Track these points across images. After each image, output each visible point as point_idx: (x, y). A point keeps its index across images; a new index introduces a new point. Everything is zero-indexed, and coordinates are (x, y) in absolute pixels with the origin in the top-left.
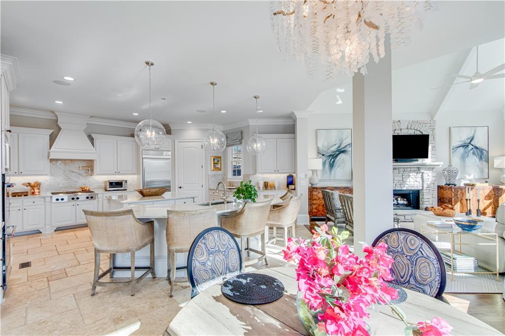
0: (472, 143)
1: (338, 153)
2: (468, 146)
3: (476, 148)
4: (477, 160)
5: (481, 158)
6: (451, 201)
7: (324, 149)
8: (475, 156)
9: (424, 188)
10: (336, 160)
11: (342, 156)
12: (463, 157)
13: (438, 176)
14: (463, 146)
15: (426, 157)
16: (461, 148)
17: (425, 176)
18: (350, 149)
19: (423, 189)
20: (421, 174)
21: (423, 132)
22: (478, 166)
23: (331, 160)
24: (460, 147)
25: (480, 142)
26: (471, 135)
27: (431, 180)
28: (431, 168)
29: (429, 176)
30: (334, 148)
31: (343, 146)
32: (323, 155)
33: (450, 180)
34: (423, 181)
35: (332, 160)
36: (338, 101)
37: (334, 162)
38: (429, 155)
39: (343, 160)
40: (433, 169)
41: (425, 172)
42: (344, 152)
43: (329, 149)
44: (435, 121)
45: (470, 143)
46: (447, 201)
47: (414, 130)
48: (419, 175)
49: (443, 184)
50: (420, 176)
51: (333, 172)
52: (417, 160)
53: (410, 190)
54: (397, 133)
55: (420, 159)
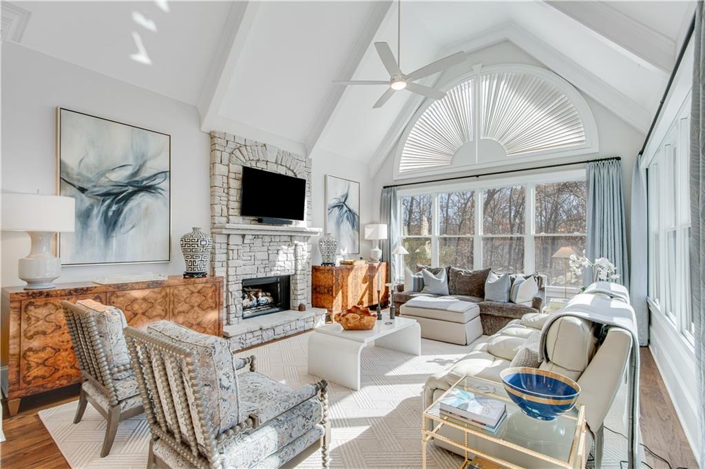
0: (346, 203)
1: (131, 189)
2: (342, 206)
3: (350, 210)
4: (351, 228)
5: (353, 226)
6: (332, 291)
7: (85, 173)
8: (348, 222)
9: (298, 272)
10: (126, 209)
11: (142, 199)
12: (338, 223)
13: (313, 252)
14: (338, 206)
15: (302, 219)
16: (337, 208)
17: (299, 250)
18: (165, 185)
19: (295, 274)
20: (293, 247)
21: (297, 173)
22: (351, 236)
23: (109, 206)
24: (335, 207)
25: (352, 203)
26: (345, 192)
27: (305, 257)
28: (305, 235)
29: (304, 249)
30: (120, 176)
31: (146, 173)
32: (82, 190)
33: (328, 256)
34: (296, 260)
35: (114, 208)
36: (136, 51)
37: (118, 213)
38: (305, 219)
39: (147, 209)
40: (308, 237)
41: (299, 243)
42: (148, 189)
43: (103, 174)
44: (311, 159)
45: (344, 203)
46: (326, 290)
47: (285, 168)
48: (291, 250)
49: (319, 263)
50: (293, 251)
51: (114, 242)
52: (291, 223)
53: (277, 277)
54: (261, 166)
55: (294, 221)
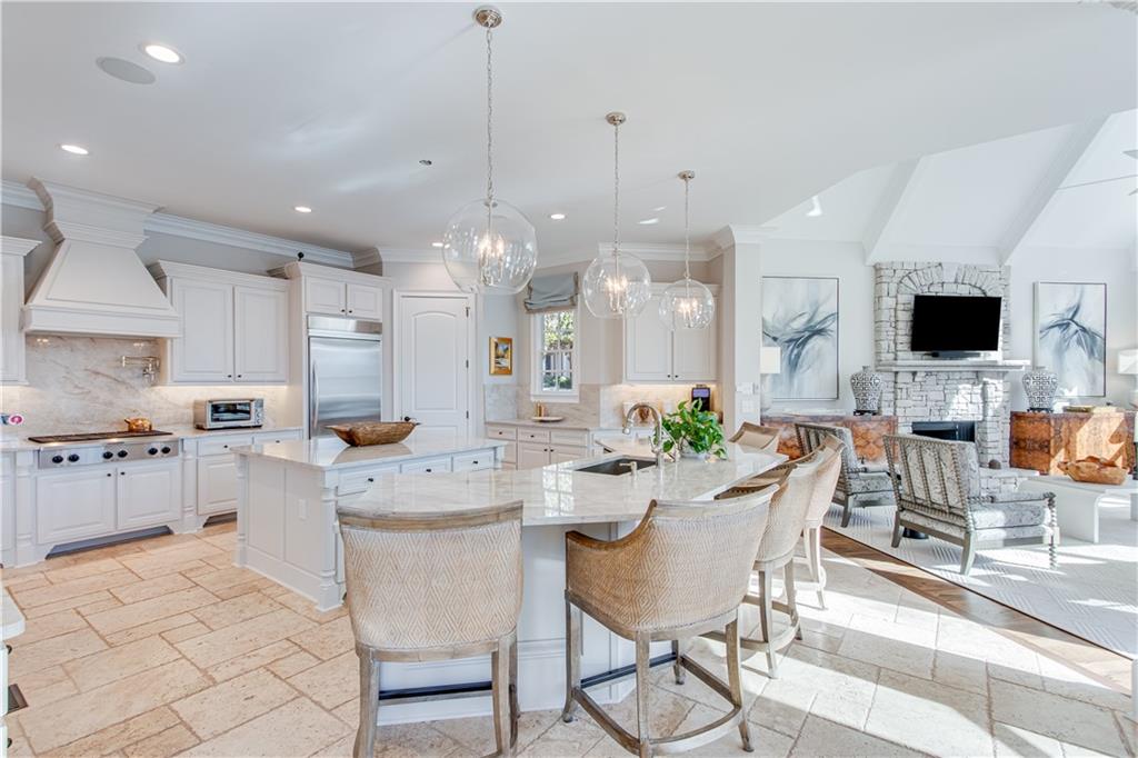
0: (1075, 319)
1: (807, 334)
2: (1068, 325)
3: (1084, 330)
4: (1085, 356)
5: (1091, 353)
6: (1048, 447)
7: (777, 325)
8: (1080, 348)
9: (989, 418)
10: (804, 352)
11: (816, 342)
12: (1060, 351)
13: (1013, 392)
14: (1060, 325)
15: (996, 349)
16: (1056, 329)
17: (990, 390)
18: (833, 327)
19: (984, 420)
20: (981, 386)
21: (987, 290)
22: (1087, 370)
23: (792, 351)
24: (1053, 327)
25: (1091, 318)
26: (1074, 302)
27: (1000, 399)
28: (1000, 372)
29: (997, 390)
30: (799, 324)
31: (818, 318)
32: (775, 339)
33: (1041, 399)
34: (985, 402)
35: (795, 351)
37: (798, 356)
38: (999, 349)
39: (819, 350)
40: (1004, 373)
41: (990, 381)
42: (820, 332)
43: (787, 325)
44: (1009, 267)
45: (1071, 319)
46: (1037, 446)
47: (968, 286)
48: (978, 389)
49: (1023, 407)
50: (980, 391)
51: (796, 381)
52: (978, 355)
53: (955, 423)
54: (936, 291)
55: (982, 353)
